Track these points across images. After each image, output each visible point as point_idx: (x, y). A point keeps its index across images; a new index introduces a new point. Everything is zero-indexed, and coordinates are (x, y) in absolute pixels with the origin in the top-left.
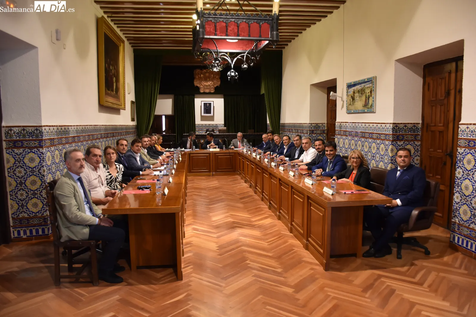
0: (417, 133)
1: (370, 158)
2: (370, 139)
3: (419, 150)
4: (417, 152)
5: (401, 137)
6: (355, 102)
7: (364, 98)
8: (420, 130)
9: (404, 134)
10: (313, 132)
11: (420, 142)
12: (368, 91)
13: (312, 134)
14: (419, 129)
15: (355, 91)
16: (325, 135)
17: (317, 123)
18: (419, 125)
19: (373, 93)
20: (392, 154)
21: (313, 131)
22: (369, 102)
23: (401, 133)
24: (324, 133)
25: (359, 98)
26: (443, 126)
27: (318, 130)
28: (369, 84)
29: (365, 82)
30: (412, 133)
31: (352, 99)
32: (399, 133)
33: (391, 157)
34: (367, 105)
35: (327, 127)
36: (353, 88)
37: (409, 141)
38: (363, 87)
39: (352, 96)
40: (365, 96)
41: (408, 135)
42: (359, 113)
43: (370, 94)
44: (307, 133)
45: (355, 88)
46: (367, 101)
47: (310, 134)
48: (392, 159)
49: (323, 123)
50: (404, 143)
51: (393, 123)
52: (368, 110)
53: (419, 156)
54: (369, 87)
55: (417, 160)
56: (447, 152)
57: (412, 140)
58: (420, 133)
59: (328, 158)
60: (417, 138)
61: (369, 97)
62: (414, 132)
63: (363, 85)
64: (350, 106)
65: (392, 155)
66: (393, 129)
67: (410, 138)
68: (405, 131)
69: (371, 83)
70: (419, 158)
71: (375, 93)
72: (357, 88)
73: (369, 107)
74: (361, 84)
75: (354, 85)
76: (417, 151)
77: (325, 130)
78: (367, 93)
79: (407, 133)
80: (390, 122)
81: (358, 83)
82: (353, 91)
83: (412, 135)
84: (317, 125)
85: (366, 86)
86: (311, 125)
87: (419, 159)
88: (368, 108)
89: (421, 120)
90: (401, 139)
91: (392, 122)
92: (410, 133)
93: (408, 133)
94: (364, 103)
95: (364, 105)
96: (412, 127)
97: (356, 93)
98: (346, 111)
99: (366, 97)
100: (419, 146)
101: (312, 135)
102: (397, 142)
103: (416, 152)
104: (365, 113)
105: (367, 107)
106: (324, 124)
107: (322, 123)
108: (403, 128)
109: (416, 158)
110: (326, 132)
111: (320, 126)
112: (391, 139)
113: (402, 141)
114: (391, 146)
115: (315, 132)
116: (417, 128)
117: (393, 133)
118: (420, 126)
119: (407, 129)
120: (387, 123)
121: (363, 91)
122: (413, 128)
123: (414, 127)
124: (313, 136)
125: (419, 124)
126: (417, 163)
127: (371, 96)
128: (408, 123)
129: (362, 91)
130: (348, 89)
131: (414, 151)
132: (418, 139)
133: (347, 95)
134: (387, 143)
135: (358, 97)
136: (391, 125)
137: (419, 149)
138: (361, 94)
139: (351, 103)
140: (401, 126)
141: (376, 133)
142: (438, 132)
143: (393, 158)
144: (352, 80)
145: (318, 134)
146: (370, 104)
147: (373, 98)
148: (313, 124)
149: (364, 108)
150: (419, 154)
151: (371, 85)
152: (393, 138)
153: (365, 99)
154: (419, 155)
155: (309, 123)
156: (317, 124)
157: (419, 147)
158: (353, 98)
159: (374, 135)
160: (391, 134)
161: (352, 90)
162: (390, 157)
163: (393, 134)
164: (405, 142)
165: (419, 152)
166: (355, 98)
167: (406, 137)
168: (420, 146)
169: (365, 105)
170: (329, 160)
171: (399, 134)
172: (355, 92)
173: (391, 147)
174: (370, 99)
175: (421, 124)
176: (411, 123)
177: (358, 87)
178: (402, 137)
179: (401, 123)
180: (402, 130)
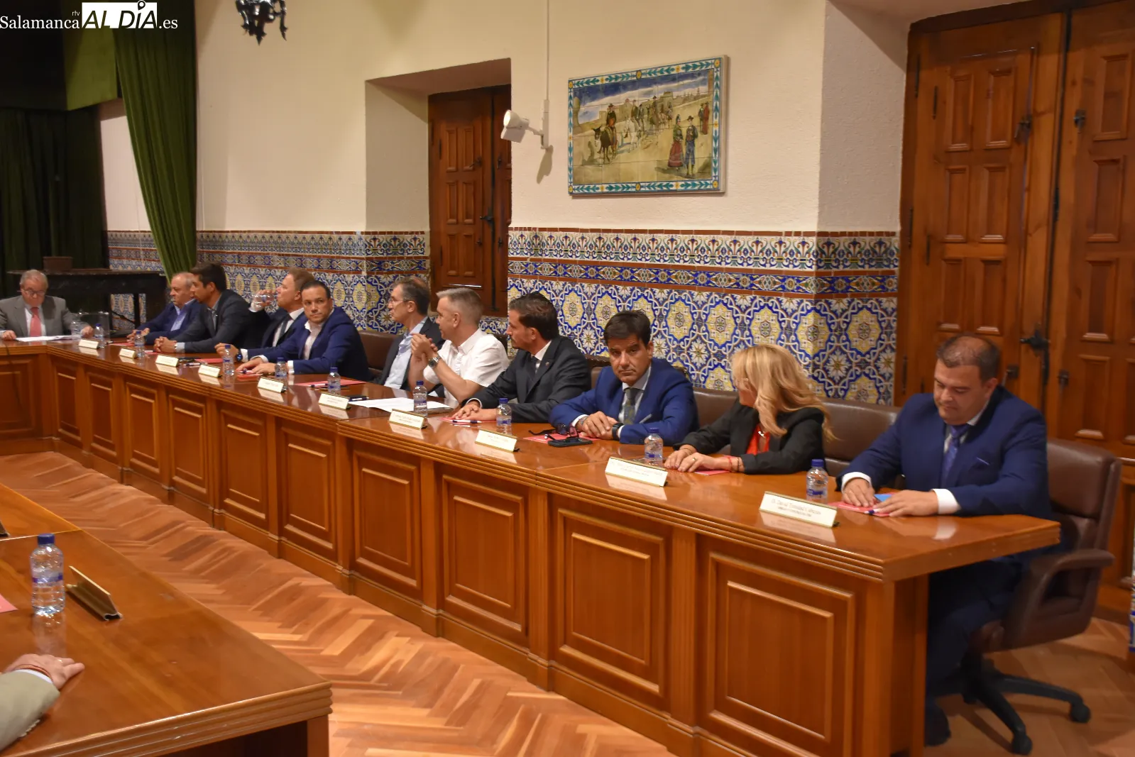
0: (888, 266)
1: (699, 361)
2: (700, 291)
3: (892, 328)
4: (889, 335)
5: (841, 284)
6: (615, 153)
7: (665, 138)
8: (895, 257)
9: (849, 273)
10: (381, 269)
11: (895, 300)
12: (687, 114)
13: (378, 273)
14: (892, 254)
15: (617, 112)
16: (425, 278)
17: (396, 233)
18: (894, 239)
19: (713, 120)
20: (815, 345)
21: (380, 263)
22: (691, 152)
23: (841, 268)
24: (422, 270)
25: (639, 136)
26: (1005, 242)
27: (400, 259)
28: (697, 85)
29: (674, 79)
30: (874, 269)
31: (599, 142)
32: (837, 267)
33: (814, 358)
34: (681, 165)
35: (431, 245)
36: (608, 100)
37: (864, 295)
38: (659, 96)
39: (602, 129)
40: (670, 133)
41: (862, 277)
42: (638, 194)
43: (696, 122)
44: (358, 272)
45: (619, 99)
46: (684, 150)
47: (369, 274)
48: (814, 364)
49: (417, 233)
50: (850, 303)
51: (820, 234)
52: (688, 185)
53: (893, 350)
54: (695, 98)
55: (888, 362)
56: (1022, 332)
57: (873, 294)
58: (895, 266)
59: (624, 378)
60: (886, 286)
61: (695, 136)
62: (880, 264)
63: (659, 90)
64: (589, 169)
65: (817, 351)
66: (820, 253)
67: (868, 284)
68: (854, 260)
69: (703, 82)
70: (891, 355)
71: (723, 119)
72: (627, 101)
73: (696, 170)
74: (649, 86)
75: (614, 87)
76: (886, 333)
77: (426, 258)
78: (684, 118)
79: (860, 269)
80: (803, 229)
81: (633, 82)
82: (606, 109)
83: (873, 275)
84: (395, 239)
85: (675, 94)
86: (375, 239)
87: (893, 360)
88: (688, 176)
89: (898, 220)
90: (842, 291)
91: (814, 227)
92: (867, 268)
93: (863, 267)
94: (666, 158)
95: (665, 166)
96: (875, 246)
97: (625, 119)
98: (566, 184)
99: (677, 134)
100: (892, 313)
101: (379, 279)
102: (830, 300)
103: (884, 336)
104: (671, 193)
105: (684, 171)
106: (420, 237)
107: (412, 233)
108: (847, 249)
109: (884, 356)
110: (428, 264)
111: (405, 245)
112: (812, 290)
113: (846, 296)
114: (811, 316)
115: (389, 265)
116: (887, 249)
117: (819, 267)
118: (896, 242)
119: (859, 252)
120: (788, 234)
121: (662, 111)
122: (877, 249)
123: (880, 247)
124: (383, 284)
125: (893, 234)
126: (887, 375)
127: (705, 131)
128: (863, 234)
129: (655, 114)
130: (580, 102)
131: (880, 331)
132: (890, 288)
133: (576, 128)
134: (790, 304)
135: (634, 134)
136: (812, 241)
137: (894, 325)
138: (652, 122)
139: (597, 156)
140: (843, 243)
141: (730, 271)
142: (982, 265)
143: (817, 358)
144: (601, 69)
145: (401, 272)
146: (699, 164)
147: (716, 139)
148: (380, 237)
149: (667, 176)
150: (891, 342)
151: (703, 89)
152: (817, 285)
153: (672, 142)
154: (894, 347)
155: (367, 233)
156: (395, 235)
157: (892, 318)
158: (608, 141)
159: (722, 276)
160: (810, 274)
161: (597, 108)
162: (807, 355)
163: (818, 275)
164: (853, 300)
165: (894, 335)
166: (619, 138)
167: (857, 284)
168: (895, 314)
169: (670, 165)
170: (625, 386)
171: (835, 273)
172: (618, 116)
173: (810, 319)
174: (697, 142)
175: (898, 235)
176: (871, 234)
177: (637, 97)
178: (844, 282)
179: (843, 234)
180: (845, 257)
